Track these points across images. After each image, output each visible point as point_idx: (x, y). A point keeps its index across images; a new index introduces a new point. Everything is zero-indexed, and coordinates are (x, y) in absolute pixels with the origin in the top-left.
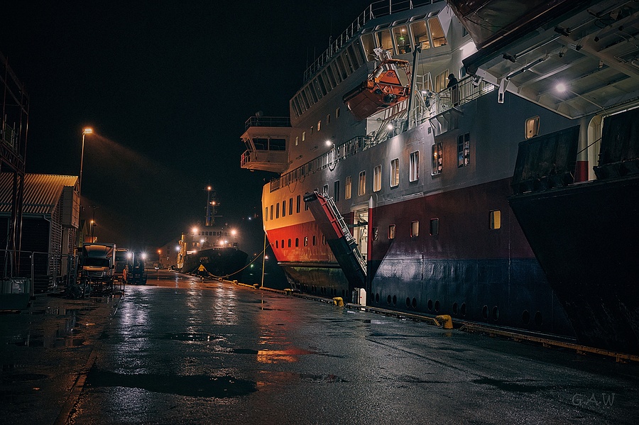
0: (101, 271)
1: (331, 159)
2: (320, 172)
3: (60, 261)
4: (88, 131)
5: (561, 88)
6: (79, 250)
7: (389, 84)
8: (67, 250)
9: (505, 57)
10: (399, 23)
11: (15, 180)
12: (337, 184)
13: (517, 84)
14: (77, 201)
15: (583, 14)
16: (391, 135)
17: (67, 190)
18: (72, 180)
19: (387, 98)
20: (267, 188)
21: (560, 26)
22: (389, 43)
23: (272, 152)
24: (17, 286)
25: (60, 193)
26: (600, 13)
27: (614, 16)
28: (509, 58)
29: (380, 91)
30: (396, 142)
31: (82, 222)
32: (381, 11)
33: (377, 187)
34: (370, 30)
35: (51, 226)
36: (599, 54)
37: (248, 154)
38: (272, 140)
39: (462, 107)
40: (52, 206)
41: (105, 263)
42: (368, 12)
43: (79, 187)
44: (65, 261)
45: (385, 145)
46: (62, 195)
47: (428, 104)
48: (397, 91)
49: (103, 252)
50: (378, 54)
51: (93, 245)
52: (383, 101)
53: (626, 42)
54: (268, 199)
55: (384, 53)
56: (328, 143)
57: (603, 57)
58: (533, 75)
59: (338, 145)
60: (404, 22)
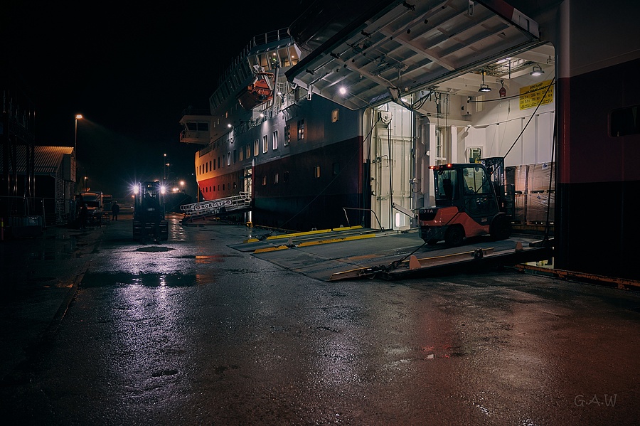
0: (93, 210)
1: (231, 136)
2: (226, 143)
3: (64, 204)
4: (79, 117)
5: (343, 91)
6: (77, 196)
7: (262, 88)
8: (68, 197)
9: (308, 71)
10: (271, 50)
11: (28, 151)
12: (235, 151)
13: (319, 88)
14: (73, 163)
15: (344, 45)
16: (263, 121)
17: (66, 156)
18: (69, 150)
19: (260, 97)
20: (197, 154)
21: (333, 52)
22: (265, 62)
23: (200, 132)
24: (33, 220)
25: (61, 159)
26: (353, 44)
27: (361, 47)
28: (310, 72)
29: (256, 93)
30: (266, 124)
31: (78, 179)
32: (260, 42)
33: (256, 154)
34: (254, 53)
35: (56, 181)
36: (358, 70)
37: (184, 133)
38: (199, 124)
39: (300, 103)
40: (56, 168)
41: (96, 204)
42: (252, 42)
43: (74, 155)
44: (67, 204)
45: (260, 126)
46: (63, 161)
47: (283, 102)
48: (267, 93)
49: (94, 197)
50: (256, 69)
51: (87, 193)
52: (259, 99)
53: (371, 63)
54: (198, 161)
55: (260, 69)
56: (230, 126)
57: (362, 72)
58: (328, 83)
59: (235, 126)
60: (274, 49)
